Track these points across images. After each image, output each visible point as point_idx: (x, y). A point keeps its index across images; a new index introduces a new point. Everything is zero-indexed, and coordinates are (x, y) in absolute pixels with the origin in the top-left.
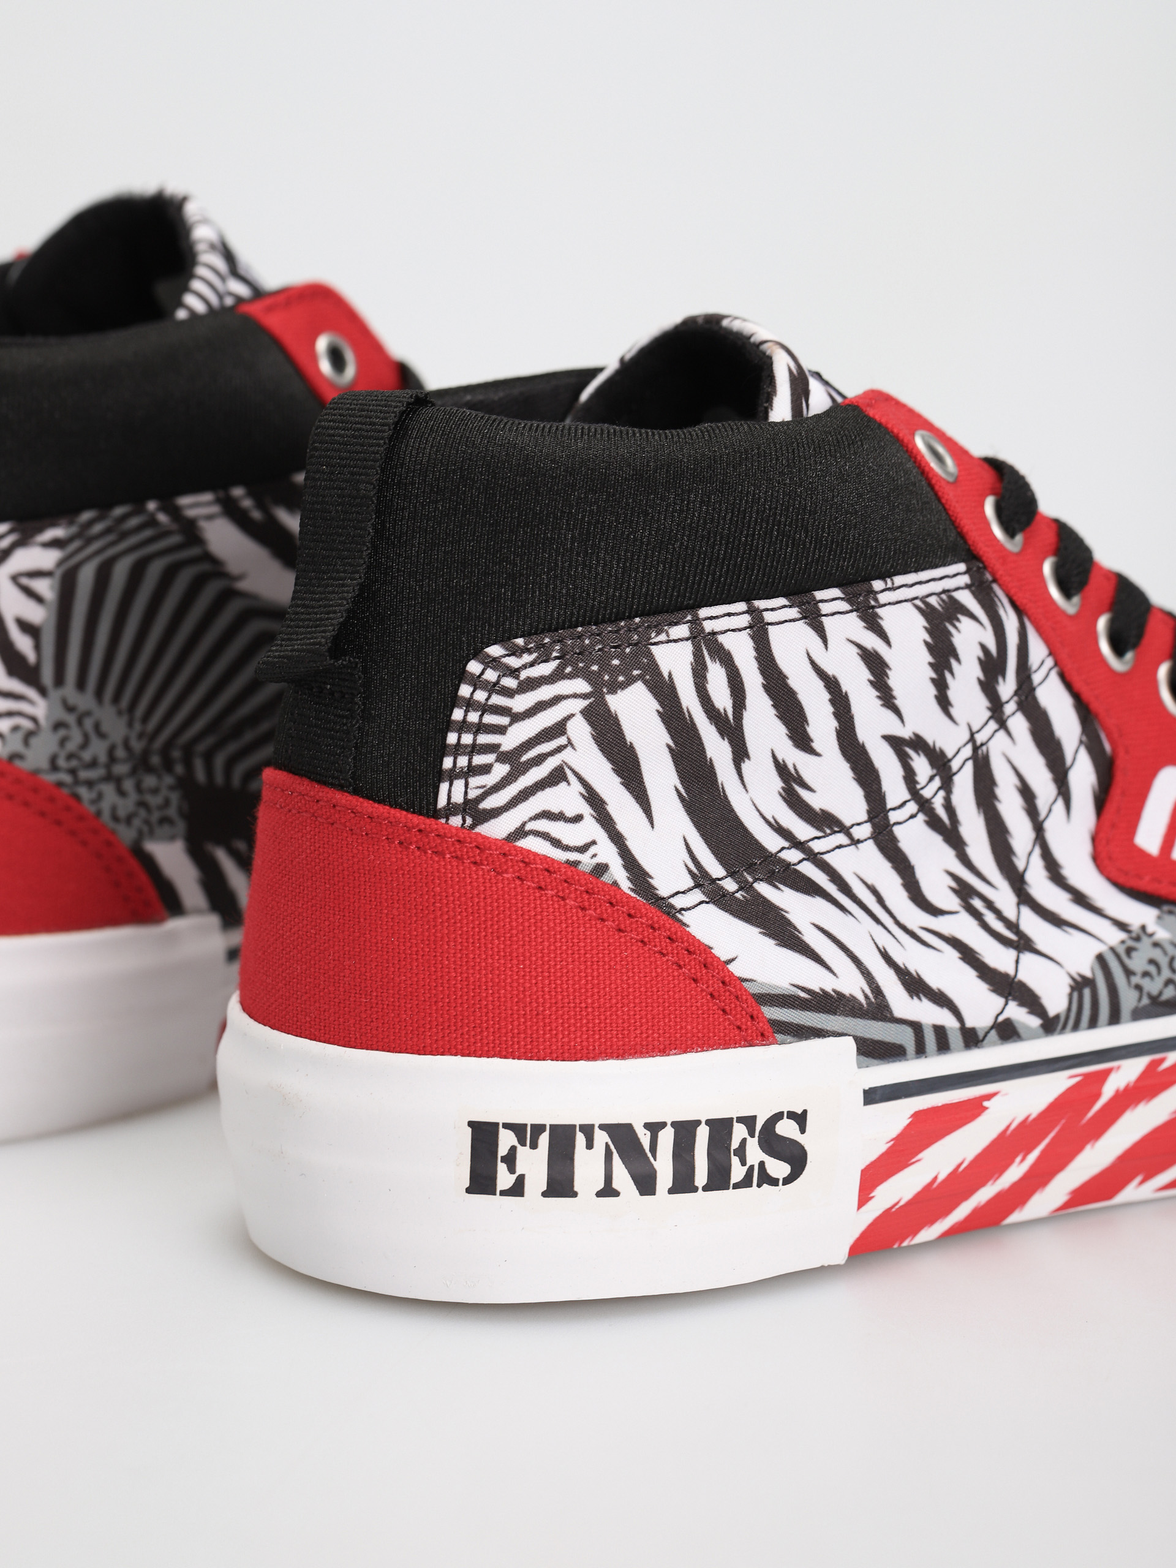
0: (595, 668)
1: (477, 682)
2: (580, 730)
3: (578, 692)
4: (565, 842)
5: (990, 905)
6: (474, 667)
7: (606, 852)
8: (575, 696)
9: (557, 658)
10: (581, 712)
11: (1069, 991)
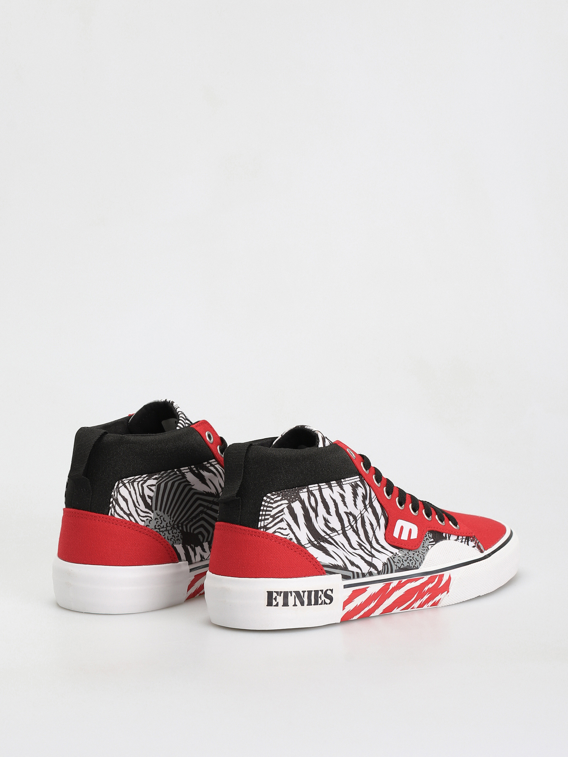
0: (289, 498)
1: (266, 501)
2: (286, 511)
3: (286, 503)
4: (284, 534)
5: (365, 548)
6: (265, 498)
7: (292, 536)
9: (281, 496)
10: (287, 507)
11: (382, 565)
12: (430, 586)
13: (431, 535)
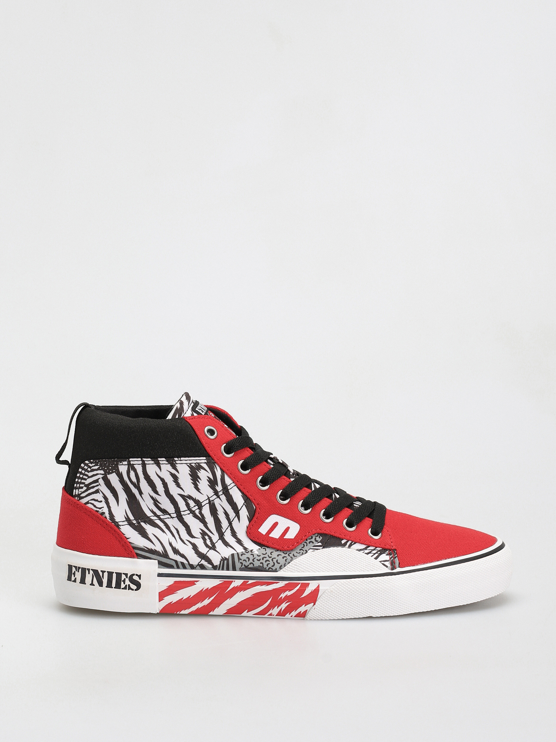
0: (106, 468)
1: (83, 469)
2: (102, 482)
3: (101, 473)
4: (97, 506)
5: (209, 538)
6: (82, 465)
7: (106, 510)
8: (101, 474)
9: (99, 465)
10: (102, 478)
11: (220, 560)
12: (288, 593)
13: (320, 538)
